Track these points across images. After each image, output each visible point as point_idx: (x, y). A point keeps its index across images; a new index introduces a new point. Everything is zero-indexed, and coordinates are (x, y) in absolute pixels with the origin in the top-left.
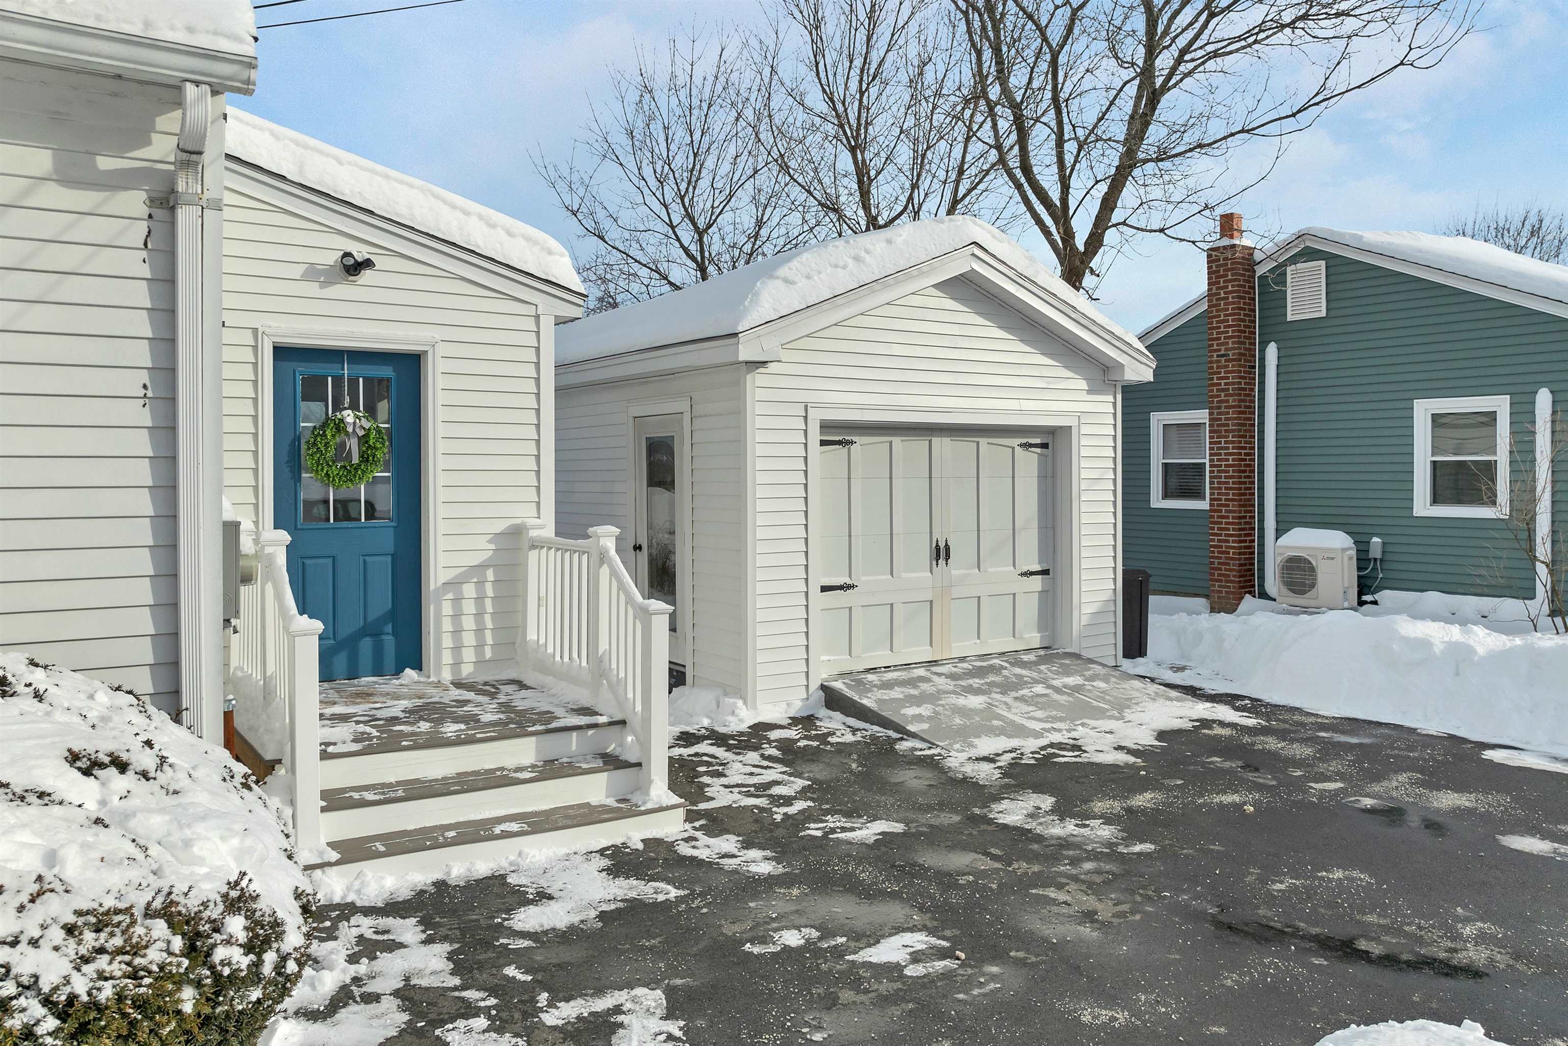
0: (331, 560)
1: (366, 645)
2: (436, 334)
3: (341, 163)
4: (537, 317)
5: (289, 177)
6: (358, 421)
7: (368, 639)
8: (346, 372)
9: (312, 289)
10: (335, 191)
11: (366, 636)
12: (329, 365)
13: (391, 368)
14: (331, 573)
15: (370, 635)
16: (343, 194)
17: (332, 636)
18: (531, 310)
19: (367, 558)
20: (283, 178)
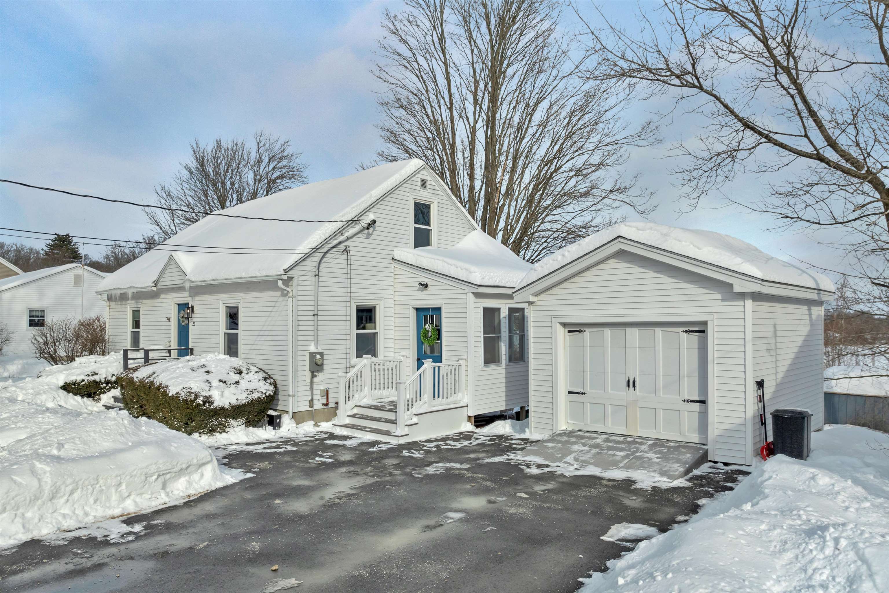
4: (466, 293)
6: (429, 327)
8: (430, 314)
9: (418, 293)
12: (427, 312)
13: (435, 312)
16: (423, 266)
20: (412, 265)
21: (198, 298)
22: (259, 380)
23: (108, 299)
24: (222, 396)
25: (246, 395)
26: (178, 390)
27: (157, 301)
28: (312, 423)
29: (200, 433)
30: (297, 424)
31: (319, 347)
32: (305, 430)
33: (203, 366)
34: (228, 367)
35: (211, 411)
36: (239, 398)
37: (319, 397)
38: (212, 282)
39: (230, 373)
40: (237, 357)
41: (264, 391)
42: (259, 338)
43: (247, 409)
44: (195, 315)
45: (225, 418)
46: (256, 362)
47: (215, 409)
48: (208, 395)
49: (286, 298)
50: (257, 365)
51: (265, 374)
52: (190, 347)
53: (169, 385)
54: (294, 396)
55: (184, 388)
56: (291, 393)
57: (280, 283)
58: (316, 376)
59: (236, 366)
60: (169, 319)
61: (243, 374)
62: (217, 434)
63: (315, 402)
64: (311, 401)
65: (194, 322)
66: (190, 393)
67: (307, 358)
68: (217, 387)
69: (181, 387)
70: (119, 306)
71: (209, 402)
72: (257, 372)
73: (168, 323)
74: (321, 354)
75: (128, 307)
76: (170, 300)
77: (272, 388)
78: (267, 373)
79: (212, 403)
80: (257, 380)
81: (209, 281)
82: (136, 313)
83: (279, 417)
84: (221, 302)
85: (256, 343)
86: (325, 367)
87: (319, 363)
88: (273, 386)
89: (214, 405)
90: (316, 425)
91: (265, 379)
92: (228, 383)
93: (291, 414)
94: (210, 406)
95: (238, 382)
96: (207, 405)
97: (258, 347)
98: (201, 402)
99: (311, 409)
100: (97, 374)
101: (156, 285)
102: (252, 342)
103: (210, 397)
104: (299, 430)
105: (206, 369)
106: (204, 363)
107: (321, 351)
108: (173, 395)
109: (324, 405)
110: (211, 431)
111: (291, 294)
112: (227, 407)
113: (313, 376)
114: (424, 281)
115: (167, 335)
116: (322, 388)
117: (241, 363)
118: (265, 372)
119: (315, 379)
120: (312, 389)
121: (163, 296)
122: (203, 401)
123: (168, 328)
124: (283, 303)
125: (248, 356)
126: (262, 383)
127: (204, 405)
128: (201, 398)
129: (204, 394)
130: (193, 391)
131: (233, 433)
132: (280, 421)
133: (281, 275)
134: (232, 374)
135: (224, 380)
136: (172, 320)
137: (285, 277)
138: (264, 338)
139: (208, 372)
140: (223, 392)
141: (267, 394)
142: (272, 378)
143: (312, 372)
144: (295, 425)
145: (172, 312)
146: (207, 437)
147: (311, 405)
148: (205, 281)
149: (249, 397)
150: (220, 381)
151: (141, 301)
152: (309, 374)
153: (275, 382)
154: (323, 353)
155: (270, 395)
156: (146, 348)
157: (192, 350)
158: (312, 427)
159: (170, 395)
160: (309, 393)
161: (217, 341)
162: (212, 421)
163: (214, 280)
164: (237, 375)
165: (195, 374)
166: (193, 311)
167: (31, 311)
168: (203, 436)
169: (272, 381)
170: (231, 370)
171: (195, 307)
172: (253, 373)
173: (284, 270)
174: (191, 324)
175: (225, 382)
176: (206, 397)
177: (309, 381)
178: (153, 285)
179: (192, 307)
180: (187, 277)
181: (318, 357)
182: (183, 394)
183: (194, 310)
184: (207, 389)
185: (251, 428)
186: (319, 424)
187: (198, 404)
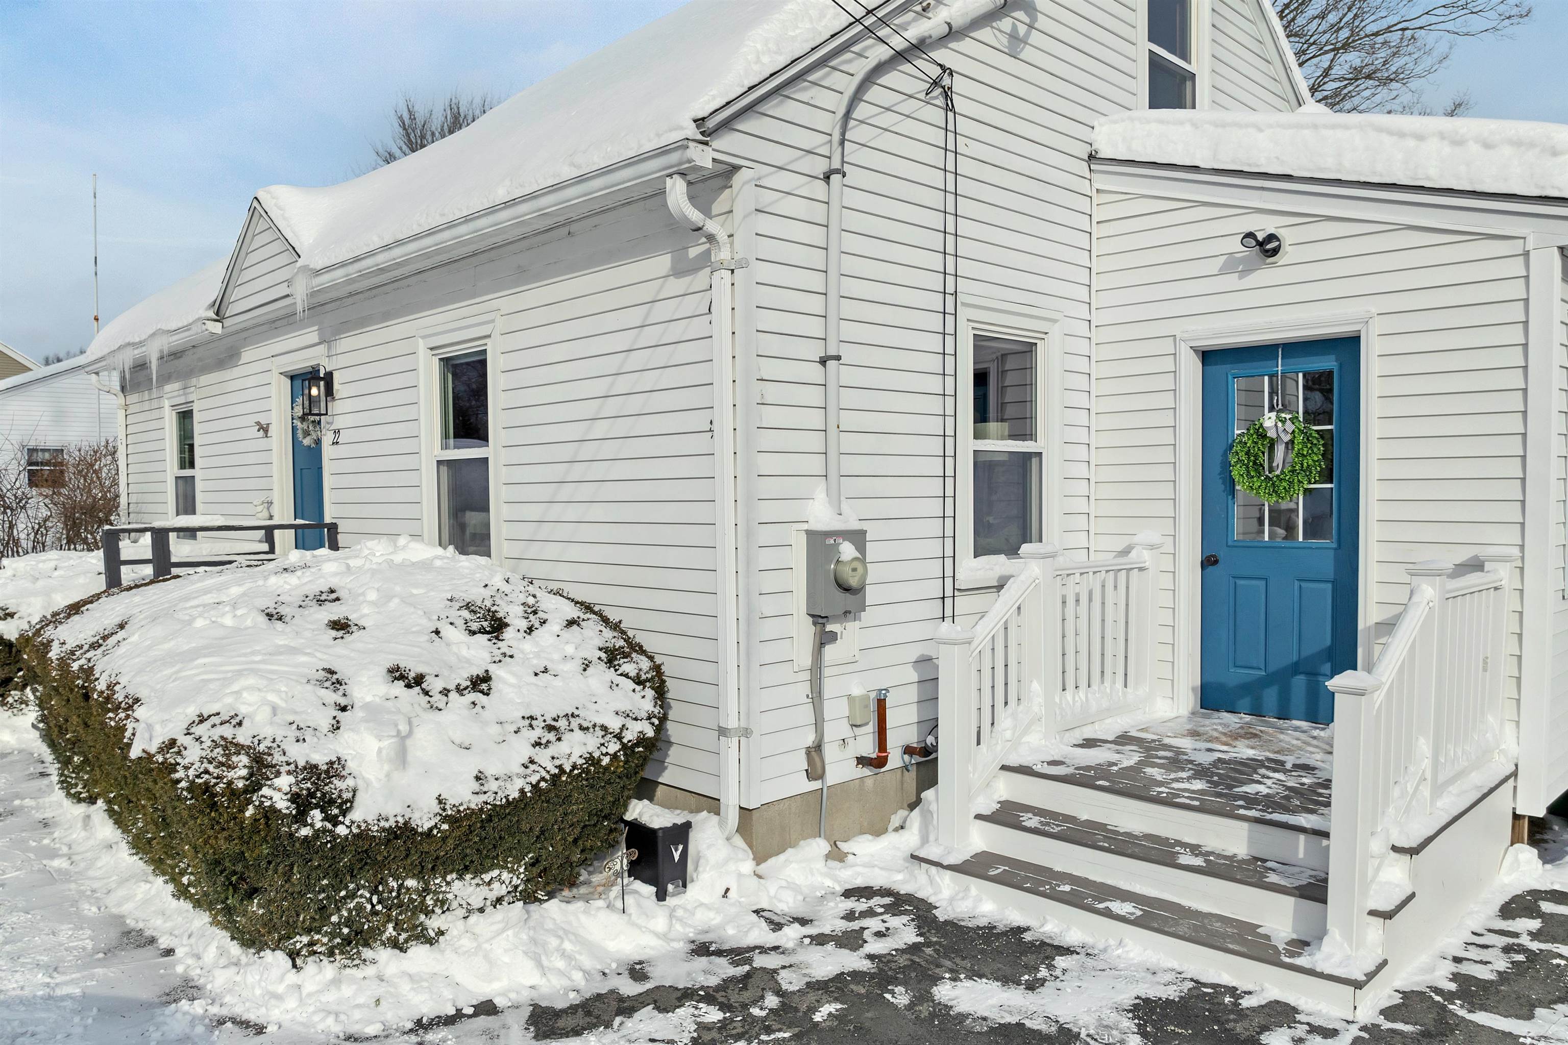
0: (1264, 582)
1: (1299, 682)
2: (1373, 306)
3: (1260, 130)
4: (1526, 254)
5: (1202, 165)
6: (1280, 424)
7: (1302, 677)
8: (1280, 368)
9: (1231, 281)
10: (1250, 165)
11: (1300, 673)
12: (1262, 363)
13: (1333, 357)
14: (1263, 597)
15: (1307, 674)
16: (1258, 166)
17: (1263, 667)
18: (1516, 247)
19: (1304, 584)
20: (1195, 169)
21: (346, 343)
22: (586, 666)
23: (123, 389)
24: (401, 757)
25: (527, 752)
26: (176, 730)
27: (236, 372)
28: (821, 846)
29: (293, 955)
30: (759, 859)
31: (845, 506)
32: (792, 887)
33: (329, 596)
34: (437, 601)
35: (340, 846)
36: (490, 771)
37: (845, 731)
38: (382, 259)
39: (448, 632)
40: (488, 554)
41: (615, 724)
42: (577, 472)
43: (531, 821)
44: (336, 407)
45: (419, 876)
46: (563, 572)
47: (363, 835)
48: (320, 759)
49: (701, 279)
50: (569, 589)
51: (608, 634)
52: (328, 520)
53: (142, 693)
54: (747, 732)
55: (202, 720)
56: (732, 723)
57: (677, 190)
58: (833, 637)
59: (477, 595)
60: (264, 429)
61: (508, 634)
62: (383, 955)
63: (831, 753)
64: (815, 752)
65: (337, 432)
66: (230, 747)
67: (798, 556)
68: (374, 713)
69: (192, 712)
70: (146, 406)
71: (326, 803)
72: (571, 623)
73: (263, 443)
74: (858, 538)
75: (167, 404)
76: (266, 365)
77: (645, 702)
78: (616, 626)
79: (346, 806)
80: (576, 665)
81: (371, 254)
82: (185, 417)
83: (681, 833)
84: (422, 346)
85: (566, 492)
86: (872, 595)
87: (853, 582)
88: (650, 693)
89: (357, 815)
90: (836, 855)
91: (612, 657)
92: (434, 685)
93: (733, 818)
94: (335, 822)
95: (486, 678)
96: (316, 815)
97: (572, 513)
98: (282, 804)
99: (816, 785)
100: (11, 615)
101: (219, 316)
102: (545, 492)
103: (335, 769)
104: (772, 887)
105: (335, 612)
106: (333, 582)
107: (855, 525)
108: (149, 757)
109: (862, 761)
110: (347, 941)
111: (723, 254)
112: (424, 821)
113: (824, 639)
114: (1263, 226)
115: (263, 484)
116: (857, 691)
117: (497, 581)
118: (605, 620)
119: (830, 651)
120: (817, 697)
121: (247, 355)
122: (295, 798)
123: (262, 457)
124: (691, 305)
125: (534, 550)
126: (601, 675)
127: (301, 817)
128: (285, 781)
129: (300, 754)
130: (243, 737)
131: (466, 943)
132: (684, 854)
133: (683, 145)
134: (455, 635)
135: (414, 668)
136: (272, 431)
137: (703, 158)
138: (597, 471)
139: (340, 626)
140: (403, 739)
141: (629, 736)
142: (642, 651)
143: (819, 619)
144: (748, 866)
145: (273, 404)
146: (329, 970)
147: (815, 771)
148: (357, 260)
149: (543, 757)
150: (397, 674)
151: (194, 381)
152: (806, 631)
153: (657, 668)
154: (863, 533)
155: (642, 740)
156: (157, 524)
157: (333, 528)
158: (820, 865)
159: (135, 753)
160: (806, 714)
161: (411, 495)
162: (352, 895)
163: (387, 247)
164: (482, 639)
165: (280, 635)
166: (329, 391)
167: (31, 451)
168: (310, 967)
169: (645, 664)
170: (454, 614)
171: (336, 375)
172: (555, 626)
173: (699, 122)
174: (327, 439)
175: (419, 680)
176: (312, 768)
177: (806, 661)
178: (211, 314)
179: (329, 377)
180: (301, 262)
181: (847, 551)
182: (193, 754)
183: (336, 386)
184: (325, 723)
185: (553, 907)
186: (844, 847)
187: (269, 813)
